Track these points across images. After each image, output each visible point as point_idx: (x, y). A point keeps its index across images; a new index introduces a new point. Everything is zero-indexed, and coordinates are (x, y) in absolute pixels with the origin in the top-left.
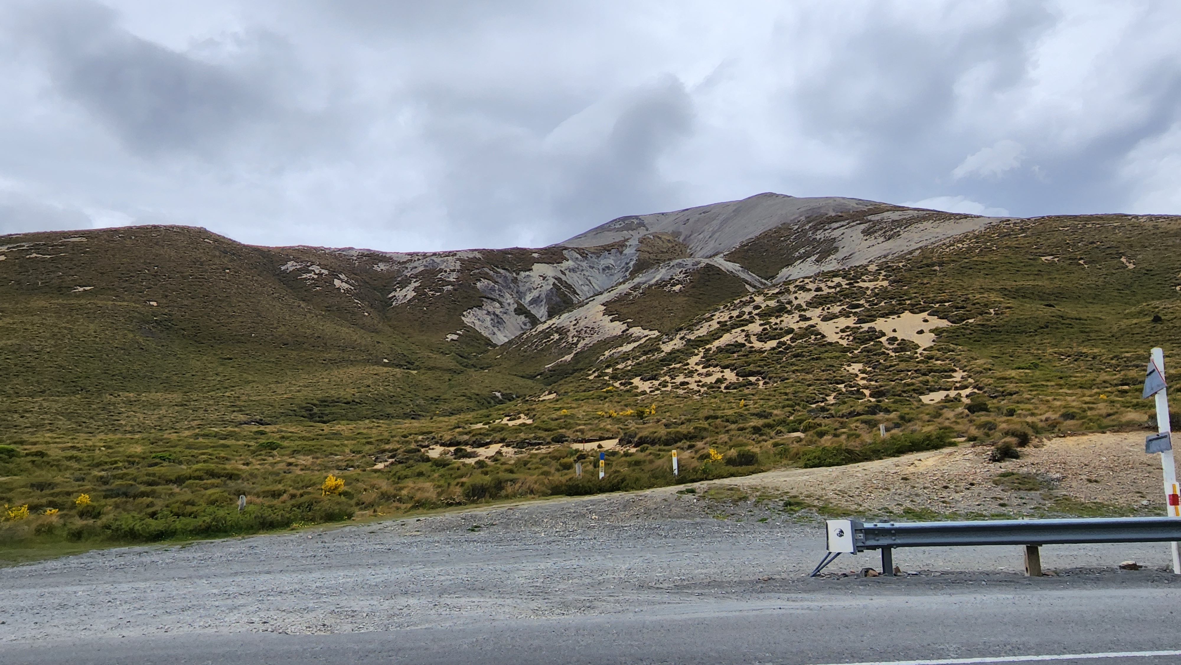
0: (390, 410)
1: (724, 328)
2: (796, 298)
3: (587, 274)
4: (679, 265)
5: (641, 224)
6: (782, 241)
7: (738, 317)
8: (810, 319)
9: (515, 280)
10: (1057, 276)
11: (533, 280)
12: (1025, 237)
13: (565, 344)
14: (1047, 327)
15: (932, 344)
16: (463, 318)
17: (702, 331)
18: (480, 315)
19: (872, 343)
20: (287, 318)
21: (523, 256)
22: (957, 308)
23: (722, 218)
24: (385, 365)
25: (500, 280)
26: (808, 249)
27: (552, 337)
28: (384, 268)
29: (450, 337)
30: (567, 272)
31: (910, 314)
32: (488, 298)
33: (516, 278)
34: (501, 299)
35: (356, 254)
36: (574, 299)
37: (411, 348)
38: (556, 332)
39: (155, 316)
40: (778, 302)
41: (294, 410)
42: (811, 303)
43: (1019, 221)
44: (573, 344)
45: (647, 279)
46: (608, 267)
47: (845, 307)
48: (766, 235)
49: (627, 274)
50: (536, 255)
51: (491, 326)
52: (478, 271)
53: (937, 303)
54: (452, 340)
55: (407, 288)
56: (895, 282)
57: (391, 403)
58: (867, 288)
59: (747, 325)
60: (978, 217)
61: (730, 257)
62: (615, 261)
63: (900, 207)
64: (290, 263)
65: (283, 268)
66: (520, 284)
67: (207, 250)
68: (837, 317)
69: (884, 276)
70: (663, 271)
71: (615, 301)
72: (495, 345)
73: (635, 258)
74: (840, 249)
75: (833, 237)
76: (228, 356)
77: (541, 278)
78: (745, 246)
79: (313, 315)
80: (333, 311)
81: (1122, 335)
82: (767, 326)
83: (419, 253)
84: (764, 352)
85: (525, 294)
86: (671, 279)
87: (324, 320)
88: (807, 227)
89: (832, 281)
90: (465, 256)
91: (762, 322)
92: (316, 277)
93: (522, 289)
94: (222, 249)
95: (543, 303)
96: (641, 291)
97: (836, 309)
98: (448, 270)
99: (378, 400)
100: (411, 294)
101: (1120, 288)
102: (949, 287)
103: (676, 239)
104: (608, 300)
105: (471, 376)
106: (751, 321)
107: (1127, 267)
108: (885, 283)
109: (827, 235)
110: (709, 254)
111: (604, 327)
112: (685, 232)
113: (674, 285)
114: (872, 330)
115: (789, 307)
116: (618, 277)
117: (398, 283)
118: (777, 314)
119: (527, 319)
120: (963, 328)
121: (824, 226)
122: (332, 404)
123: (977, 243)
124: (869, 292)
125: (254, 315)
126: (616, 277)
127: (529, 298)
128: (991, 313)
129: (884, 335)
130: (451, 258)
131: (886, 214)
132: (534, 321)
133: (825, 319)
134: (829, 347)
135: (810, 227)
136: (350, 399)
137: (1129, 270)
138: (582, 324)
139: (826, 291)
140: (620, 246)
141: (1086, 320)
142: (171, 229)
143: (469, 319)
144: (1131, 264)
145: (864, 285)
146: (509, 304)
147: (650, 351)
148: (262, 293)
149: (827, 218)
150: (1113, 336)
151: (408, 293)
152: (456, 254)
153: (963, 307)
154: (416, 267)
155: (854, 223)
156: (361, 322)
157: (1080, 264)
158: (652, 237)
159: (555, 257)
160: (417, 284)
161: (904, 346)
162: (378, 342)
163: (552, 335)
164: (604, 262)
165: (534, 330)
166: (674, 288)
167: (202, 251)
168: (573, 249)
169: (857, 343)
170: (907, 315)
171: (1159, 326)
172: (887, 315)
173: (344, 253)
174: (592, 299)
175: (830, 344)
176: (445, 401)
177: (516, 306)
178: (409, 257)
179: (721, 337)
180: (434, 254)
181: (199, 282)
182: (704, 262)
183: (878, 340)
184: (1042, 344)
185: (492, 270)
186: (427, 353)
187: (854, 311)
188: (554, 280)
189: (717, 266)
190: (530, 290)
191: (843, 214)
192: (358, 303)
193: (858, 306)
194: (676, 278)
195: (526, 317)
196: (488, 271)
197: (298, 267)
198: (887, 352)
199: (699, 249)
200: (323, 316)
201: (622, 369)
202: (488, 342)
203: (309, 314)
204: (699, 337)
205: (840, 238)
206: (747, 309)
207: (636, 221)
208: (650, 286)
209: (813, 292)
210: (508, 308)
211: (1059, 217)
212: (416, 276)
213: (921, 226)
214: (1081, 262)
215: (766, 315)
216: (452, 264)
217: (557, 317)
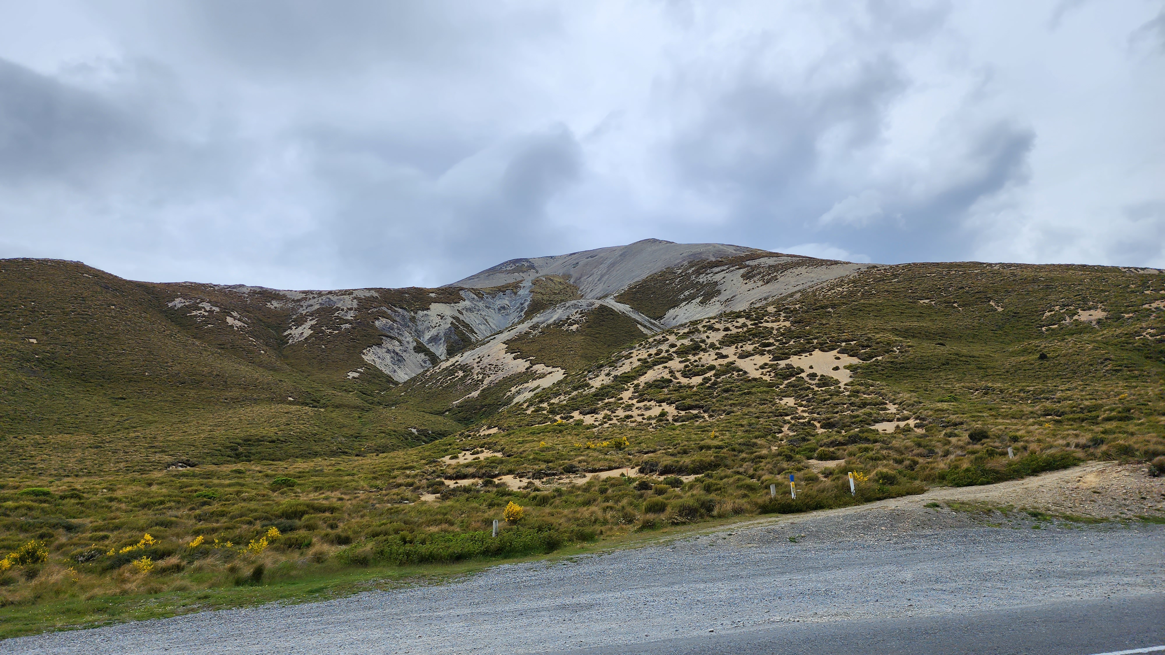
0: (317, 448)
1: (646, 365)
2: (708, 337)
3: (483, 313)
4: (575, 306)
5: (532, 267)
6: (668, 284)
7: (657, 354)
8: (726, 357)
9: (413, 319)
10: (936, 318)
11: (432, 318)
12: (898, 282)
13: (470, 381)
14: (948, 364)
15: (851, 380)
16: (363, 356)
17: (626, 368)
18: (380, 353)
19: (794, 378)
20: (181, 356)
21: (421, 296)
22: (863, 346)
23: (609, 261)
24: (290, 403)
25: (398, 319)
26: (692, 291)
27: (456, 374)
28: (277, 306)
29: (351, 375)
30: (464, 312)
31: (820, 352)
32: (387, 336)
33: (414, 317)
34: (400, 338)
35: (247, 291)
36: (472, 337)
37: (313, 386)
38: (461, 369)
39: (36, 354)
40: (691, 341)
41: (220, 450)
42: (723, 342)
43: (888, 267)
44: (478, 381)
45: (545, 319)
46: (504, 308)
47: (757, 345)
48: (652, 278)
49: (522, 314)
50: (433, 295)
51: (390, 364)
52: (375, 310)
53: (843, 342)
54: (354, 378)
55: (304, 326)
56: (796, 322)
57: (315, 441)
58: (772, 328)
59: (666, 362)
60: (847, 263)
61: (620, 298)
62: (511, 302)
63: (775, 253)
64: (177, 301)
65: (170, 305)
66: (419, 323)
67: (87, 285)
68: (753, 355)
69: (784, 317)
70: (560, 311)
71: (516, 340)
72: (396, 383)
73: (529, 299)
74: (722, 291)
75: (714, 280)
76: (121, 396)
77: (439, 317)
78: (633, 288)
79: (209, 353)
80: (227, 348)
81: (1016, 371)
82: (688, 363)
83: (314, 291)
84: (692, 387)
85: (423, 333)
86: (568, 319)
87: (221, 358)
88: (690, 271)
89: (738, 322)
90: (361, 295)
91: (680, 359)
92: (206, 314)
93: (420, 328)
94: (103, 285)
95: (442, 341)
96: (540, 330)
97: (749, 347)
98: (345, 308)
99: (301, 438)
100: (308, 332)
101: (994, 329)
102: (846, 327)
103: (567, 281)
104: (509, 339)
105: (382, 413)
106: (670, 358)
107: (996, 310)
108: (788, 324)
109: (710, 279)
110: (599, 295)
111: (507, 364)
112: (575, 273)
113: (571, 324)
114: (789, 367)
115: (703, 346)
116: (514, 317)
117: (293, 321)
118: (694, 352)
119: (427, 357)
120: (875, 365)
121: (706, 271)
122: (256, 443)
123: (856, 287)
124: (775, 332)
125: (146, 353)
126: (511, 317)
127: (427, 336)
128: (896, 352)
129: (803, 371)
130: (347, 296)
131: (762, 260)
132: (434, 360)
133: (742, 356)
134: (754, 383)
135: (693, 271)
136: (274, 438)
137: (999, 313)
138: (486, 361)
139: (734, 331)
140: (515, 287)
141: (979, 357)
142: (45, 263)
143: (369, 356)
144: (1000, 308)
145: (769, 325)
146: (408, 342)
147: (580, 386)
148: (152, 330)
149: (708, 263)
150: (1007, 372)
151: (305, 331)
152: (352, 293)
153: (868, 346)
154: (312, 305)
155: (734, 268)
156: (258, 360)
157: (955, 307)
158: (544, 279)
159: (452, 297)
160: (314, 322)
161: (825, 381)
162: (280, 381)
163: (456, 372)
164: (499, 303)
165: (437, 367)
166: (571, 328)
167: (82, 286)
168: (469, 290)
169: (779, 378)
170: (817, 353)
171: (1046, 364)
172: (799, 353)
173: (235, 290)
174: (493, 337)
175: (755, 379)
176: (366, 437)
177: (415, 344)
178: (304, 295)
179: (646, 373)
180: (330, 293)
181: (83, 318)
182: (597, 303)
183: (799, 376)
184: (948, 379)
185: (390, 308)
186: (330, 391)
187: (767, 349)
188: (452, 319)
189: (610, 306)
190: (428, 328)
191: (723, 260)
192: (252, 341)
193: (769, 345)
194: (573, 318)
195: (425, 355)
196: (386, 309)
197: (187, 304)
198: (812, 387)
199: (589, 290)
200: (219, 353)
201: (558, 404)
202: (389, 380)
203: (205, 353)
204: (625, 373)
205: (722, 282)
206: (664, 347)
207: (526, 264)
208: (549, 326)
209: (721, 331)
210: (407, 346)
211: (923, 264)
212: (312, 314)
213: (796, 271)
214: (955, 305)
215: (683, 352)
216: (349, 302)
217: (460, 355)
